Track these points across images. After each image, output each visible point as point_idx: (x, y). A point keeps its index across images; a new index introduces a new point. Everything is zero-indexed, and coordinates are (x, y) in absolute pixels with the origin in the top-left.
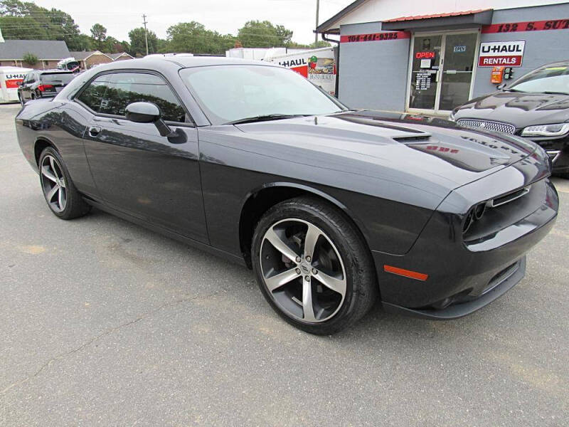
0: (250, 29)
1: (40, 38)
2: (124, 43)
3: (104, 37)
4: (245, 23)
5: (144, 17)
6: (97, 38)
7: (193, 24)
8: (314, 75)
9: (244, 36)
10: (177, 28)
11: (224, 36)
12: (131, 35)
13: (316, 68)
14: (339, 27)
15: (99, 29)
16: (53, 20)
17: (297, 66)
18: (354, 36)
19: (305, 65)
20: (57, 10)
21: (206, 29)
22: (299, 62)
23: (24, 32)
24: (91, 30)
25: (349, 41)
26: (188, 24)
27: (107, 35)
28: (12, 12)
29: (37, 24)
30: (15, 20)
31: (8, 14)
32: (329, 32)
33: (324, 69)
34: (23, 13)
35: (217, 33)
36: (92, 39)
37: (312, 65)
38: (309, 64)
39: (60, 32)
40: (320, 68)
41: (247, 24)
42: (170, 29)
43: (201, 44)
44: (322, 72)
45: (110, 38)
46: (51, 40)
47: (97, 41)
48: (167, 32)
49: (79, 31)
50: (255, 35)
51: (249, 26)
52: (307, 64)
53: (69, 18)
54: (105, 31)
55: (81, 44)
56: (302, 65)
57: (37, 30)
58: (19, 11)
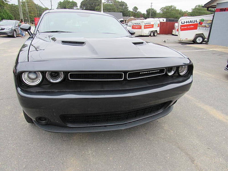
0: (197, 9)
1: (114, 12)
2: (144, 14)
3: (137, 12)
4: (195, 6)
5: (152, 3)
6: (134, 12)
7: (171, 6)
8: (201, 28)
9: (194, 12)
10: (165, 8)
11: (184, 12)
12: (147, 11)
13: (202, 25)
14: (216, 4)
15: (136, 8)
16: (120, 5)
17: (193, 23)
18: (223, 9)
19: (197, 23)
20: (123, 1)
21: (177, 9)
22: (194, 22)
23: (110, 9)
24: (133, 9)
25: (220, 11)
26: (169, 7)
27: (138, 11)
28: (108, 2)
29: (115, 7)
30: (108, 5)
31: (107, 3)
32: (211, 7)
33: (207, 25)
34: (111, 3)
35: (181, 10)
36: (132, 12)
37: (201, 23)
38: (199, 22)
39: (122, 9)
40: (205, 25)
41: (196, 6)
42: (161, 8)
43: (173, 15)
44: (205, 27)
45: (139, 12)
46: (118, 12)
47: (134, 13)
48: (160, 10)
49: (128, 9)
50: (199, 11)
51: (197, 7)
52: (198, 23)
53: (126, 4)
54: (137, 9)
55: (128, 14)
56: (195, 23)
57: (114, 9)
58: (110, 2)
